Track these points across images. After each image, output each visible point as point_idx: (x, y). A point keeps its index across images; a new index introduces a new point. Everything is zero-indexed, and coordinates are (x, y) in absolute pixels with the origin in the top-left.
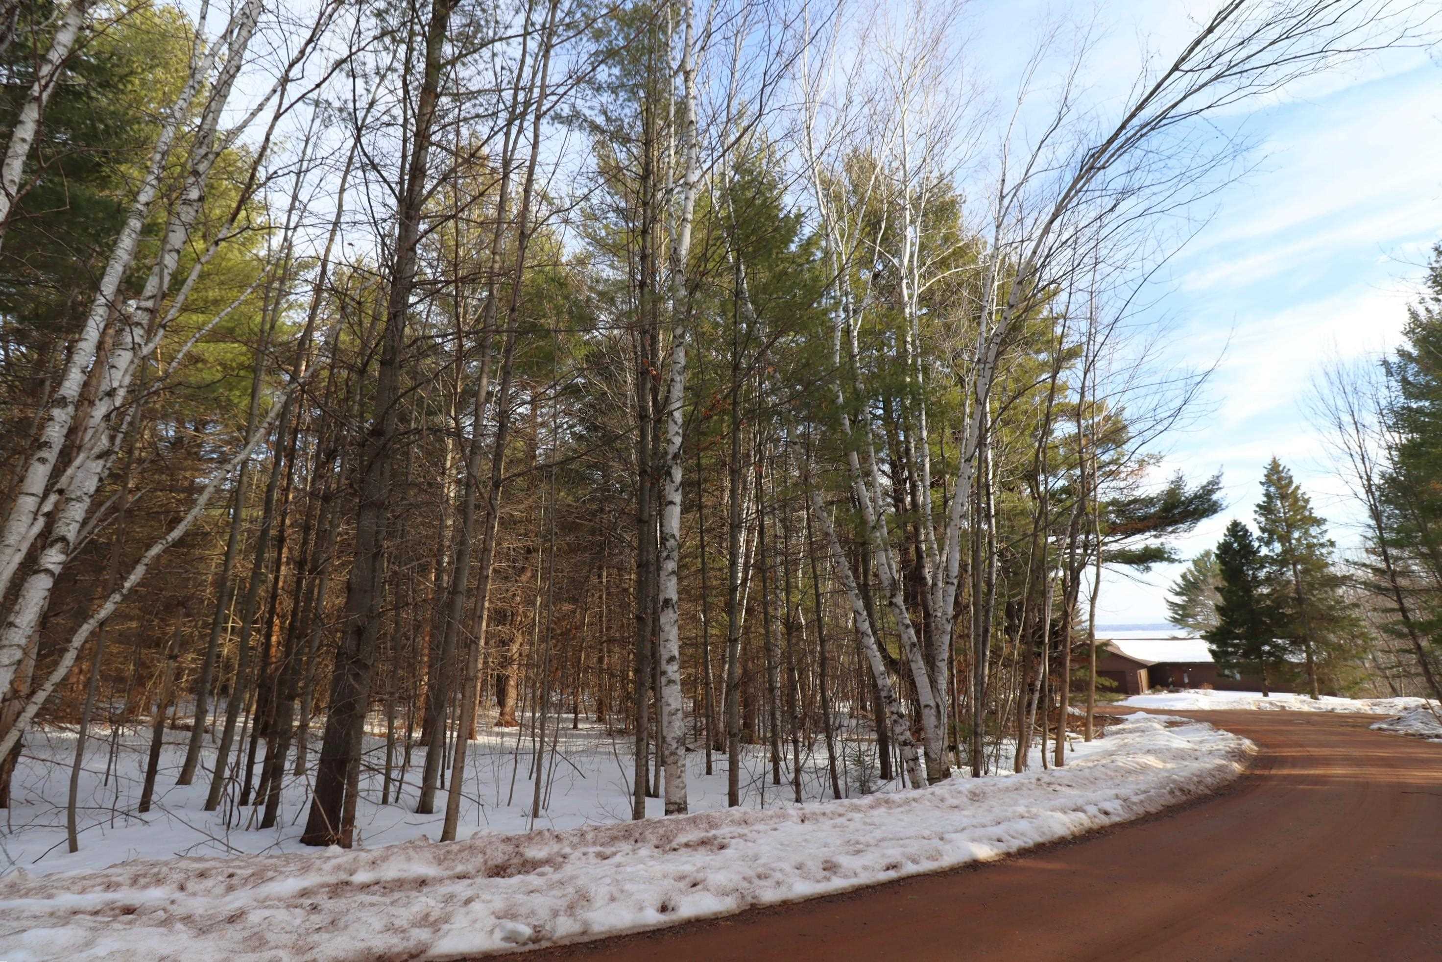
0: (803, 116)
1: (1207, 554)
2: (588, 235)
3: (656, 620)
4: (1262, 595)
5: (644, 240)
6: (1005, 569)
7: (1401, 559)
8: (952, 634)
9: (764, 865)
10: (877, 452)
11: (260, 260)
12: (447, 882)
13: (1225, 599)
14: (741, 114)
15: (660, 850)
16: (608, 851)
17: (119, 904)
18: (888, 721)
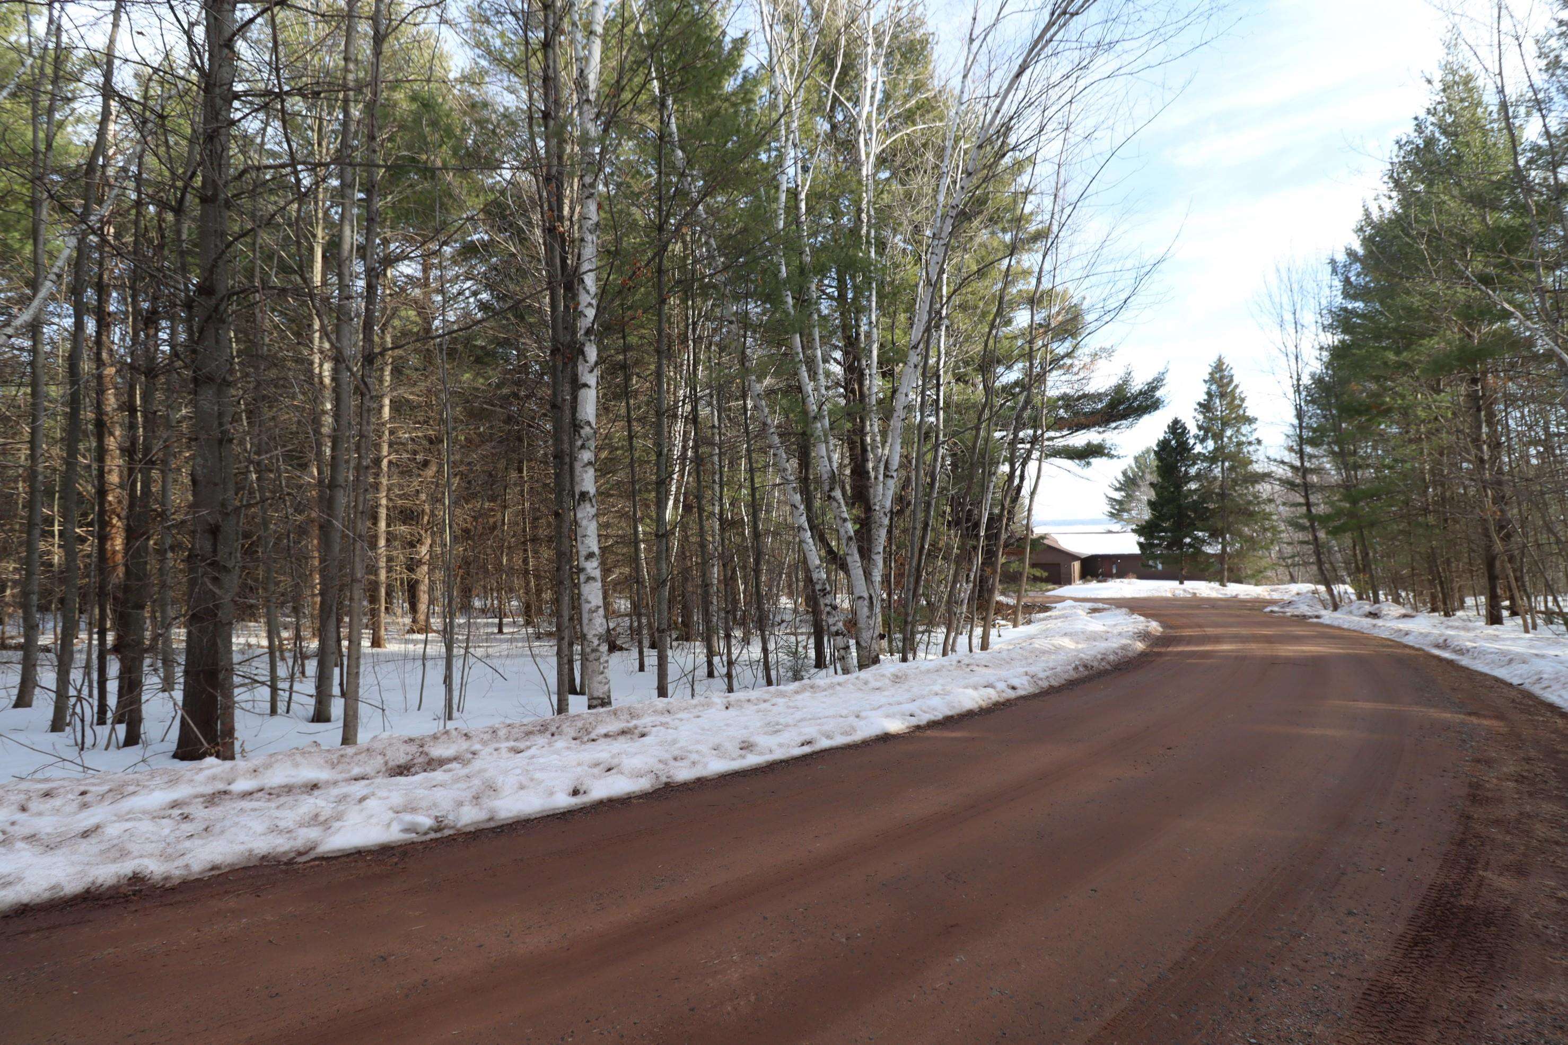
1: (1148, 451)
3: (572, 516)
4: (1190, 490)
5: (546, 58)
7: (1315, 457)
9: (681, 748)
12: (342, 784)
13: (1157, 494)
15: (578, 742)
16: (521, 745)
18: (822, 613)
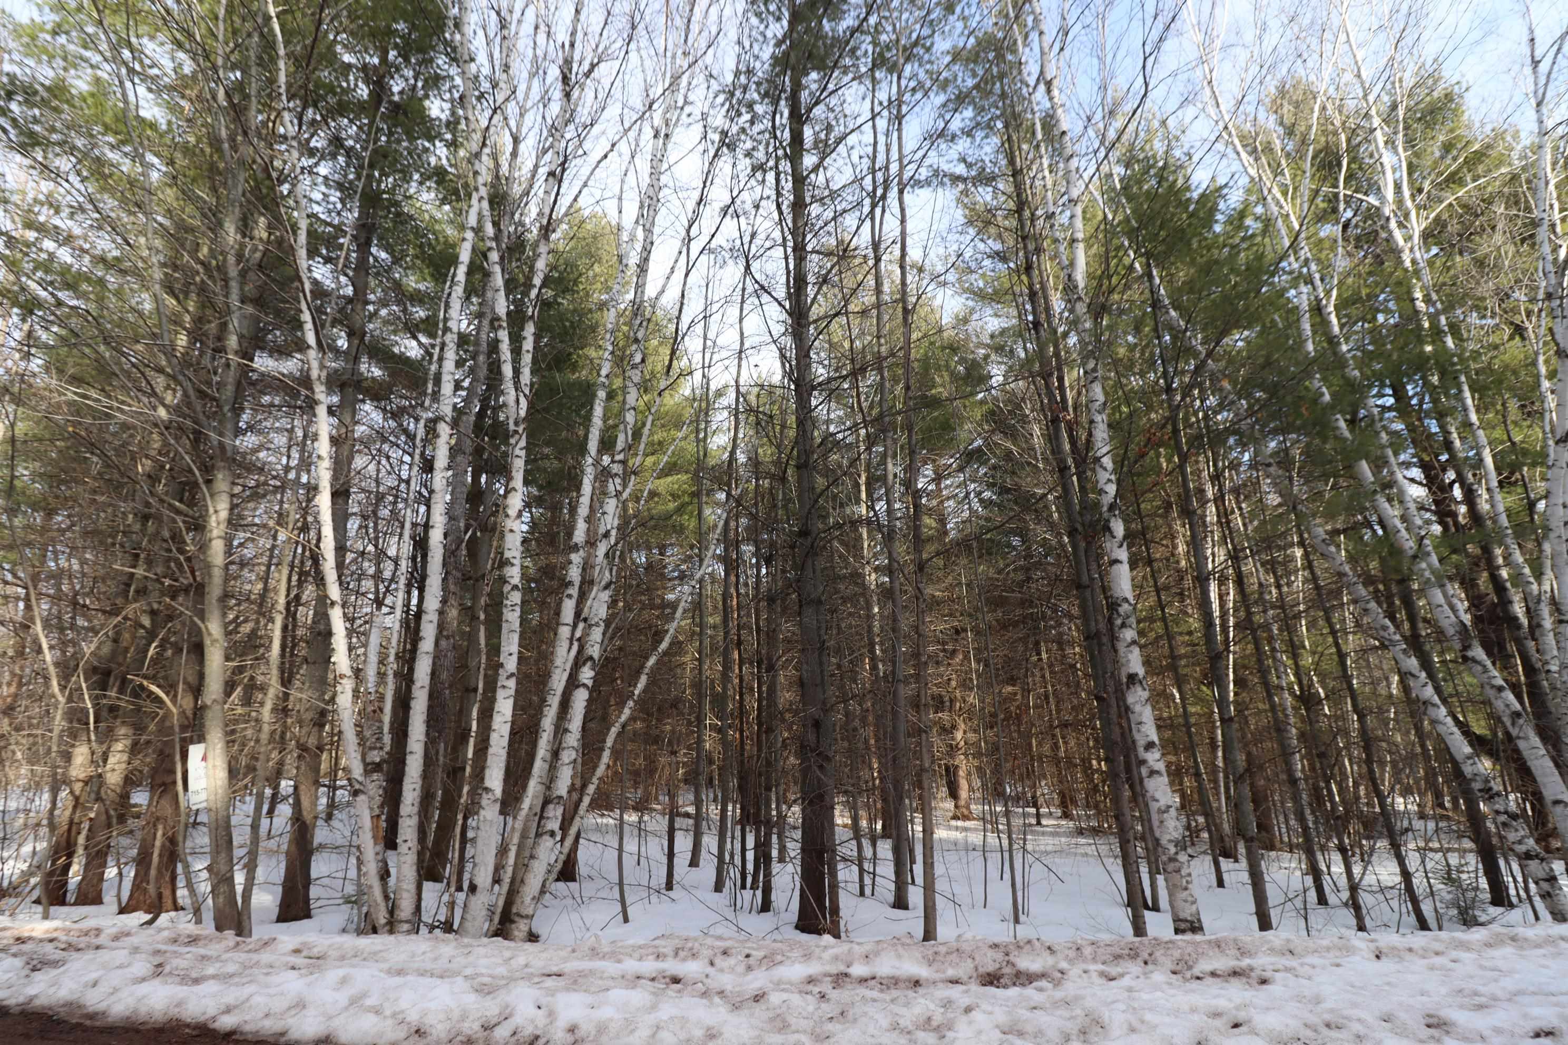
0: (1199, 72)
2: (965, 291)
5: (1029, 277)
9: (1332, 1011)
10: (1396, 454)
11: (688, 399)
14: (1118, 104)
15: (1179, 976)
16: (1113, 970)
17: (668, 973)
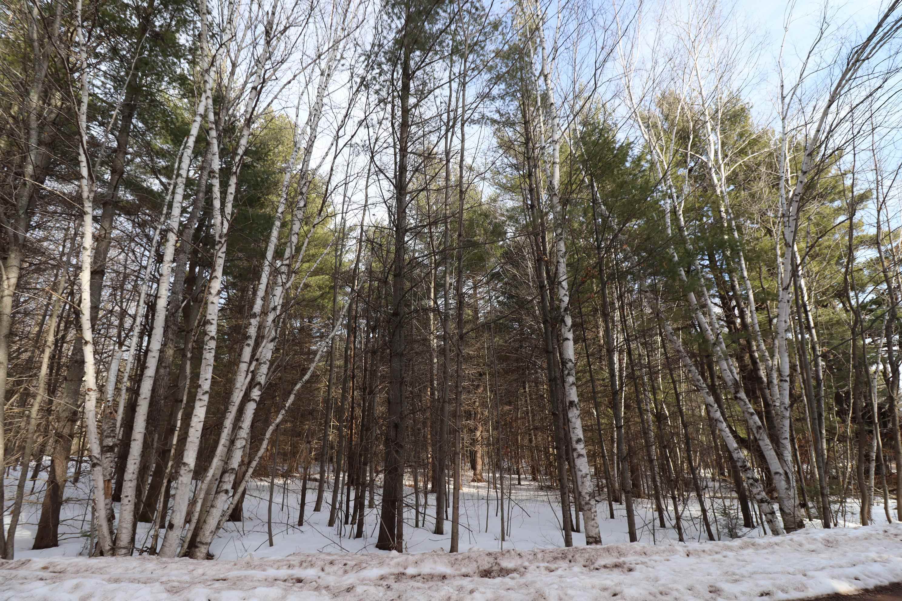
0: (623, 81)
2: (495, 184)
3: (566, 415)
5: (530, 180)
6: (829, 367)
8: (790, 418)
9: (663, 585)
10: (708, 290)
11: (331, 231)
12: (458, 578)
14: (581, 92)
15: (587, 569)
16: (553, 566)
17: (295, 577)
18: (745, 484)
